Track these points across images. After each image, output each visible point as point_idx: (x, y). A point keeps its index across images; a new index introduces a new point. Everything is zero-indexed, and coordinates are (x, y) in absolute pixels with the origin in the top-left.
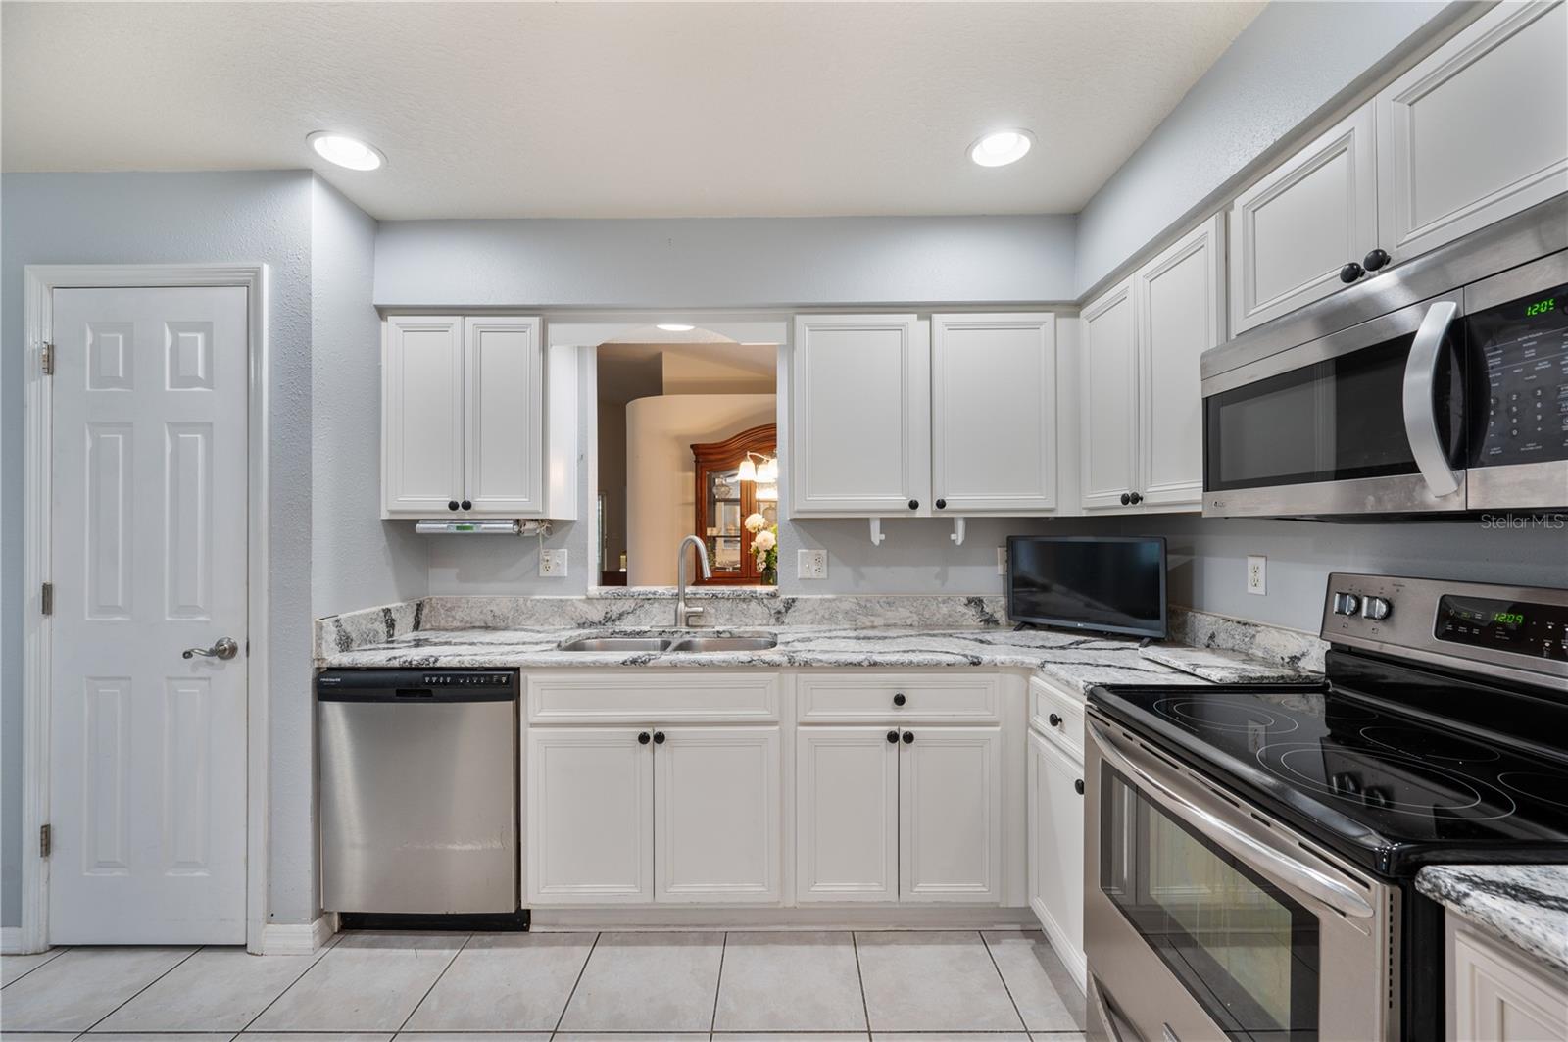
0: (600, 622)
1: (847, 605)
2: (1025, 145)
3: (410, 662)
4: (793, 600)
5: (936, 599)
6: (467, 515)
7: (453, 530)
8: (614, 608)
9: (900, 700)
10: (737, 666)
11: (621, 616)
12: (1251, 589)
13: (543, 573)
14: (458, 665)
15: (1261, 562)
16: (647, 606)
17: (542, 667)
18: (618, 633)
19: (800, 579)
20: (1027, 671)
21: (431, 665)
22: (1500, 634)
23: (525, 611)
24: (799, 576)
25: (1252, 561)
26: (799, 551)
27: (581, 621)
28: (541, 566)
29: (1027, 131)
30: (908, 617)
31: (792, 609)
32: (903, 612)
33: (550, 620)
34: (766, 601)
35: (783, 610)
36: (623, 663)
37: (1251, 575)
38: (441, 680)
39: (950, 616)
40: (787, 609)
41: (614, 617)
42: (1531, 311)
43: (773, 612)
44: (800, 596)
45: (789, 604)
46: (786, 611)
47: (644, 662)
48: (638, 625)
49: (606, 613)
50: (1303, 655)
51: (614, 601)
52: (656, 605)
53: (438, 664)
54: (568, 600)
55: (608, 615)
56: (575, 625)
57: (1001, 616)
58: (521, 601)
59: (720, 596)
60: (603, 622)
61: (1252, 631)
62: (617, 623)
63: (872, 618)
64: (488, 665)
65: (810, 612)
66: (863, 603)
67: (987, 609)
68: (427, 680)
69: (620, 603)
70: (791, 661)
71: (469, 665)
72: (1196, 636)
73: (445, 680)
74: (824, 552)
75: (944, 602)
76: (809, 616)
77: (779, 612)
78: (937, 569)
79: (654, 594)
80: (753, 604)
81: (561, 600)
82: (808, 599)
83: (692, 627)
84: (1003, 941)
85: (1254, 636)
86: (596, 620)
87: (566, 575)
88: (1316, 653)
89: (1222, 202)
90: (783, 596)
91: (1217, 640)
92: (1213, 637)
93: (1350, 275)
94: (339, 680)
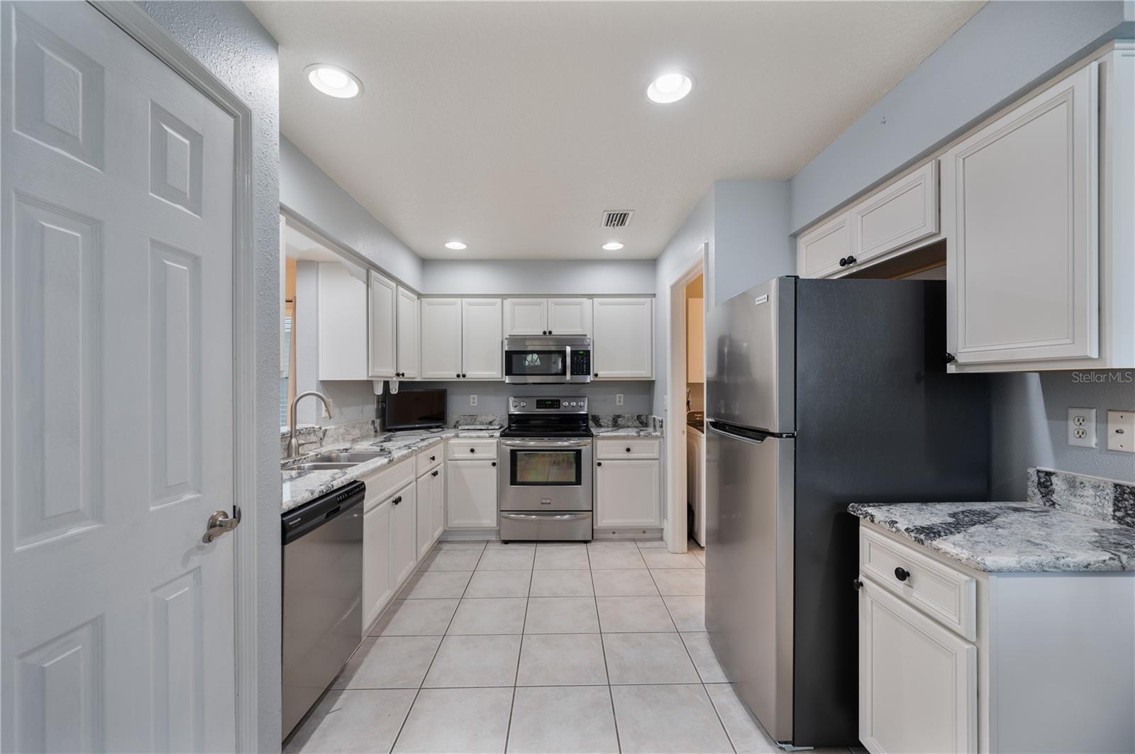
1: (341, 430)
2: (464, 247)
4: (326, 430)
5: (364, 422)
9: (433, 458)
10: (410, 454)
12: (472, 404)
15: (476, 396)
17: (369, 474)
19: (324, 417)
20: (448, 439)
22: (547, 406)
25: (472, 396)
29: (465, 243)
30: (358, 434)
31: (326, 436)
32: (357, 431)
34: (317, 433)
36: (388, 463)
37: (472, 400)
38: (343, 497)
39: (368, 431)
40: (324, 436)
42: (580, 352)
44: (328, 428)
46: (324, 438)
50: (493, 421)
57: (378, 429)
59: (302, 432)
61: (475, 417)
63: (349, 436)
65: (331, 436)
66: (346, 428)
67: (375, 425)
68: (338, 498)
70: (418, 448)
72: (449, 423)
75: (366, 424)
76: (331, 439)
77: (322, 439)
82: (330, 429)
83: (302, 455)
84: (442, 548)
85: (476, 419)
88: (498, 419)
89: (503, 297)
90: (323, 429)
91: (460, 423)
92: (457, 422)
93: (545, 333)
94: (299, 519)
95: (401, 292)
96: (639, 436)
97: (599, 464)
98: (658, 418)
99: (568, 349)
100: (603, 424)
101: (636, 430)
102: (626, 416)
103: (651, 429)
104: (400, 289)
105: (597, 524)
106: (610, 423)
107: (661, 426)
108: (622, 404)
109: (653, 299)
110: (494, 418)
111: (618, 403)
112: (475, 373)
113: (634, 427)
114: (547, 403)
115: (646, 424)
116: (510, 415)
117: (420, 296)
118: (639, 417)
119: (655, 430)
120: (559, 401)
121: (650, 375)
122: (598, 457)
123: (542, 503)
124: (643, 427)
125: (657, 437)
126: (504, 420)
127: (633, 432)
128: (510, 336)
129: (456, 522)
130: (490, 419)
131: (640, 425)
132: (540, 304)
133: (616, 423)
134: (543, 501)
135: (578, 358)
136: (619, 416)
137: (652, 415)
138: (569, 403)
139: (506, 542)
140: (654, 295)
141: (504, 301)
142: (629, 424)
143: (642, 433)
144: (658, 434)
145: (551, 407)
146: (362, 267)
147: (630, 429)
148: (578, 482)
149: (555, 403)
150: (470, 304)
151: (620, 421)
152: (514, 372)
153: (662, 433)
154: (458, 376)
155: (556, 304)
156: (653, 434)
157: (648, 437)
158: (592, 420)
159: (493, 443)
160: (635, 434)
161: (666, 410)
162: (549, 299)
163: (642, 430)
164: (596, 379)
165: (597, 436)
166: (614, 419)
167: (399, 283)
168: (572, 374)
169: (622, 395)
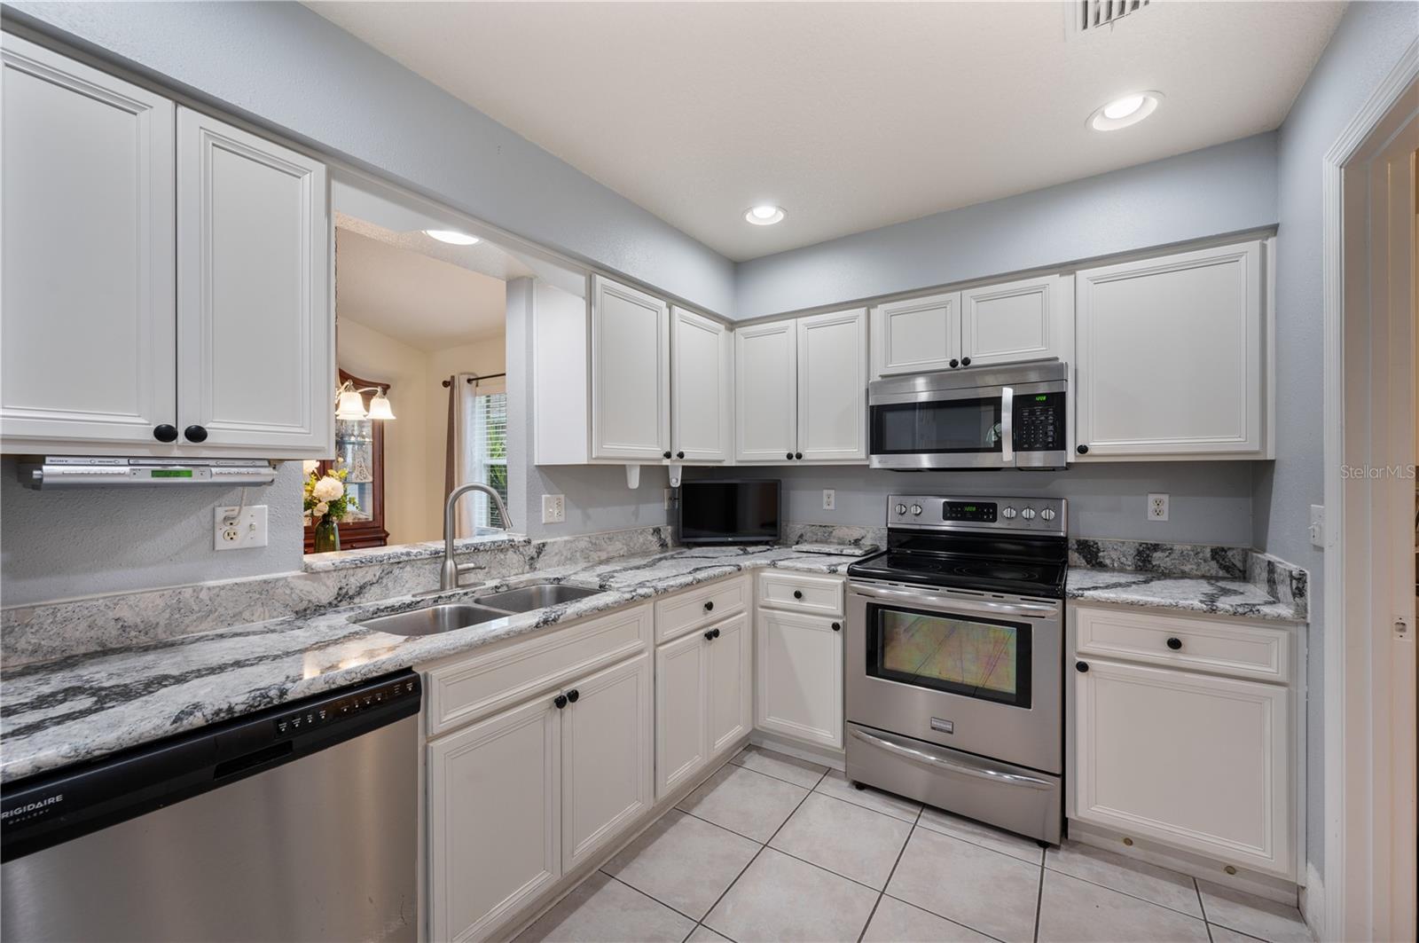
0: (330, 603)
1: (583, 544)
2: (781, 216)
3: (230, 710)
4: (544, 545)
5: (636, 531)
6: (197, 450)
7: (145, 477)
8: (352, 580)
10: (625, 605)
11: (361, 590)
12: (826, 507)
13: (222, 544)
14: (326, 688)
15: (832, 492)
16: (396, 571)
17: (450, 656)
18: (382, 610)
19: (545, 524)
20: (756, 570)
21: (276, 702)
22: (968, 516)
23: (196, 608)
24: (544, 522)
25: (825, 492)
26: (543, 496)
27: (301, 607)
28: (219, 534)
29: (780, 208)
30: (621, 549)
31: (543, 554)
32: (619, 545)
33: (246, 615)
34: (521, 549)
35: (536, 556)
36: (537, 627)
37: (825, 499)
38: (297, 723)
39: (644, 544)
40: (539, 554)
41: (350, 594)
42: (1038, 399)
43: (527, 558)
44: (549, 541)
45: (541, 549)
46: (538, 556)
47: (554, 620)
48: (385, 597)
49: (340, 589)
50: (863, 538)
51: (351, 572)
52: (408, 568)
53: (289, 697)
54: (277, 580)
55: (344, 591)
56: (289, 616)
57: (669, 541)
58: (188, 593)
59: (482, 548)
60: (335, 602)
61: (830, 529)
62: (357, 600)
63: (599, 553)
64: (375, 674)
65: (556, 554)
66: (594, 541)
67: (662, 536)
68: (283, 726)
69: (360, 573)
70: (656, 591)
71: (344, 683)
72: (787, 536)
73: (317, 717)
74: (562, 496)
75: (641, 533)
76: (556, 559)
77: (532, 558)
78: (633, 508)
79: (408, 554)
80: (510, 553)
81: (265, 582)
82: (555, 542)
83: (463, 587)
84: (744, 759)
85: (832, 532)
86: (325, 601)
87: (266, 544)
88: (870, 535)
89: (869, 303)
90: (535, 542)
91: (804, 538)
92: (801, 536)
93: (954, 364)
94: (59, 798)
95: (681, 316)
96: (1213, 611)
97: (1083, 667)
98: (1287, 565)
99: (1008, 394)
100: (1108, 562)
101: (1206, 587)
102: (1177, 547)
103: (1255, 593)
104: (677, 310)
105: (1075, 810)
106: (1129, 562)
107: (1299, 592)
108: (1164, 517)
109: (1271, 242)
110: (863, 532)
111: (1152, 517)
112: (818, 452)
113: (1203, 577)
114: (968, 509)
115: (1244, 572)
116: (889, 529)
117: (732, 325)
118: (1218, 554)
119: (1275, 600)
120: (994, 506)
121: (1256, 447)
122: (1081, 648)
123: (933, 728)
124: (1234, 579)
125: (1279, 621)
126: (881, 538)
127: (1190, 594)
128: (882, 376)
129: (773, 721)
130: (856, 535)
131: (1221, 573)
132: (943, 306)
133: (1146, 563)
134: (935, 724)
135: (1032, 413)
136: (1156, 547)
137: (1263, 550)
138: (1019, 512)
139: (860, 786)
140: (1274, 229)
141: (872, 311)
142: (1187, 568)
143: (1224, 603)
144: (1285, 611)
145: (976, 517)
146: (579, 273)
147: (1187, 583)
148: (1022, 697)
149: (986, 511)
150: (810, 327)
151: (1158, 558)
152: (888, 448)
153: (1302, 611)
154: (790, 456)
155: (979, 300)
156: (1266, 610)
157: (1246, 614)
158: (1077, 550)
159: (836, 585)
160: (1197, 604)
161: (1320, 549)
162: (964, 292)
163: (1225, 592)
164: (1084, 459)
165: (1075, 597)
166: (1139, 553)
167: (673, 300)
168: (1017, 447)
169: (1165, 498)
